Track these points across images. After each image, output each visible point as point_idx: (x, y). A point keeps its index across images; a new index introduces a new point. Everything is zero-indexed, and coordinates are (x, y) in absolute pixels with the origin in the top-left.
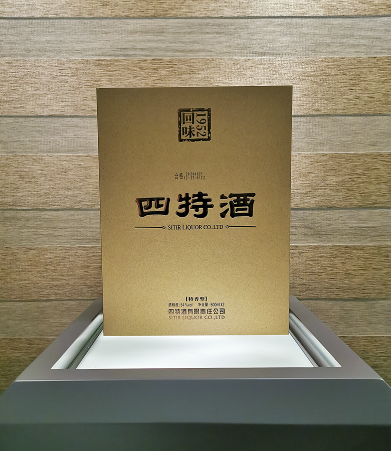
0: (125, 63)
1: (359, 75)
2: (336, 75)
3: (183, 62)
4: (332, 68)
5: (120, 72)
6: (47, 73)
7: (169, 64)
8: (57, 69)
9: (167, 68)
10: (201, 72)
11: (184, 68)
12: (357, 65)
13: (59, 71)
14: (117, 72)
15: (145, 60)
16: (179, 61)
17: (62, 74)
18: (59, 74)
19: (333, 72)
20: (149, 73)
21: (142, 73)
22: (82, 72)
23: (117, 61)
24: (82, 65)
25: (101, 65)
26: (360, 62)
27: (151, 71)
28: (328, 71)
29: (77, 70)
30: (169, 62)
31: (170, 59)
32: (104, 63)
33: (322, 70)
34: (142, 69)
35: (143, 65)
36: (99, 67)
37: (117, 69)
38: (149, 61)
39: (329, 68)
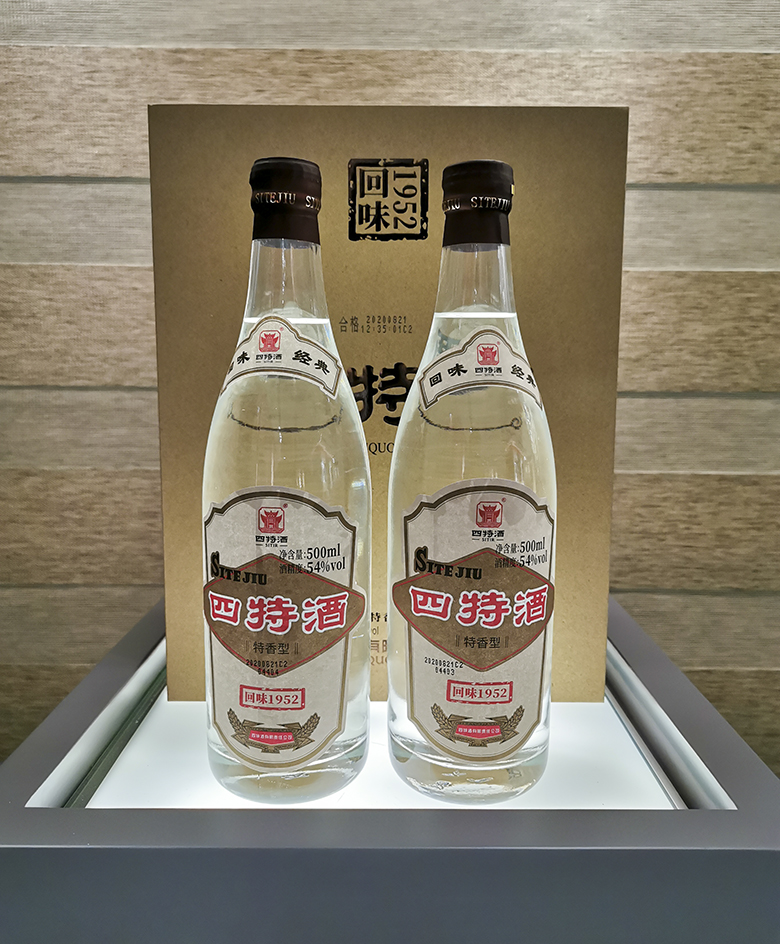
0: (237, 58)
1: (763, 96)
2: (711, 94)
3: (369, 57)
4: (704, 79)
5: (226, 80)
6: (59, 80)
7: (338, 61)
8: (82, 69)
9: (331, 72)
10: (408, 82)
11: (371, 71)
12: (760, 73)
13: (86, 75)
14: (218, 79)
15: (282, 53)
16: (360, 55)
17: (92, 83)
18: (88, 82)
19: (706, 88)
20: (292, 81)
21: (276, 81)
22: (137, 78)
23: (217, 53)
24: (138, 62)
25: (181, 61)
26: (766, 66)
27: (295, 78)
28: (694, 85)
29: (128, 73)
30: (337, 57)
31: (338, 51)
32: (187, 57)
33: (680, 83)
34: (274, 72)
35: (279, 63)
36: (176, 68)
37: (217, 73)
38: (291, 55)
39: (696, 78)
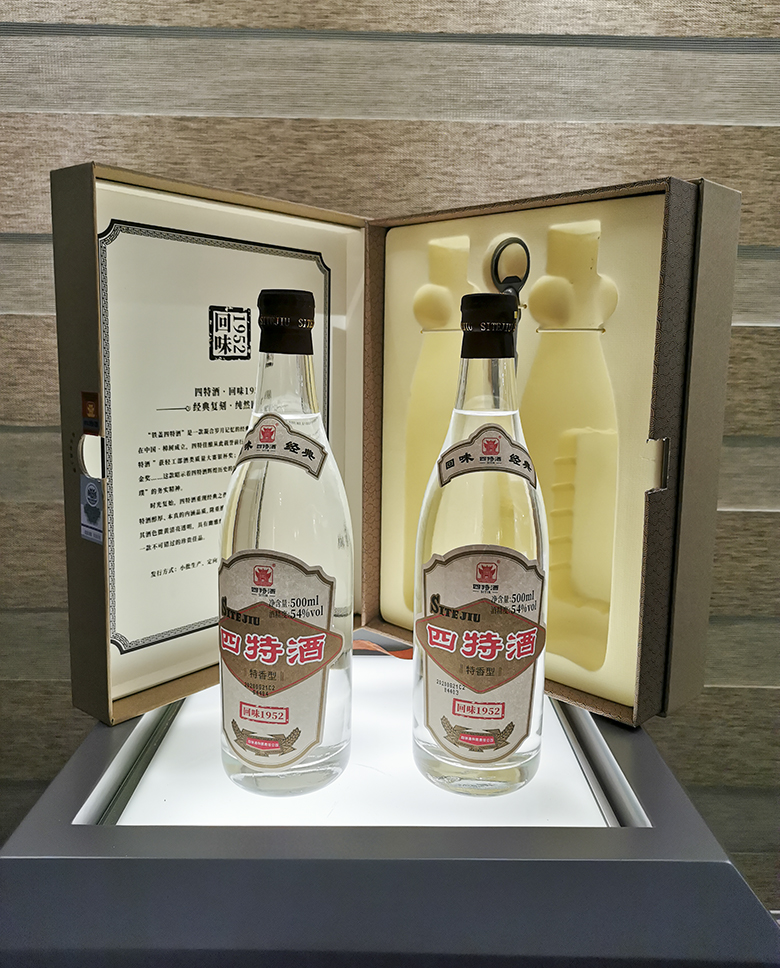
0: (238, 126)
1: (723, 164)
2: (677, 162)
3: (360, 126)
4: (669, 149)
5: (228, 146)
6: (72, 145)
7: (330, 130)
8: (94, 135)
9: (325, 139)
10: (396, 149)
11: (362, 140)
12: (721, 144)
13: (97, 141)
14: (222, 145)
15: (280, 122)
16: (353, 125)
17: (104, 148)
18: (98, 147)
19: (672, 157)
20: (289, 148)
21: (274, 147)
22: (146, 143)
23: (220, 121)
24: (146, 129)
25: (186, 128)
26: (727, 137)
27: (291, 144)
28: (661, 154)
29: (136, 139)
30: (330, 126)
31: (332, 120)
32: (192, 125)
33: (648, 152)
34: (272, 139)
35: (276, 131)
36: (182, 134)
37: (220, 139)
38: (289, 123)
39: (662, 148)
